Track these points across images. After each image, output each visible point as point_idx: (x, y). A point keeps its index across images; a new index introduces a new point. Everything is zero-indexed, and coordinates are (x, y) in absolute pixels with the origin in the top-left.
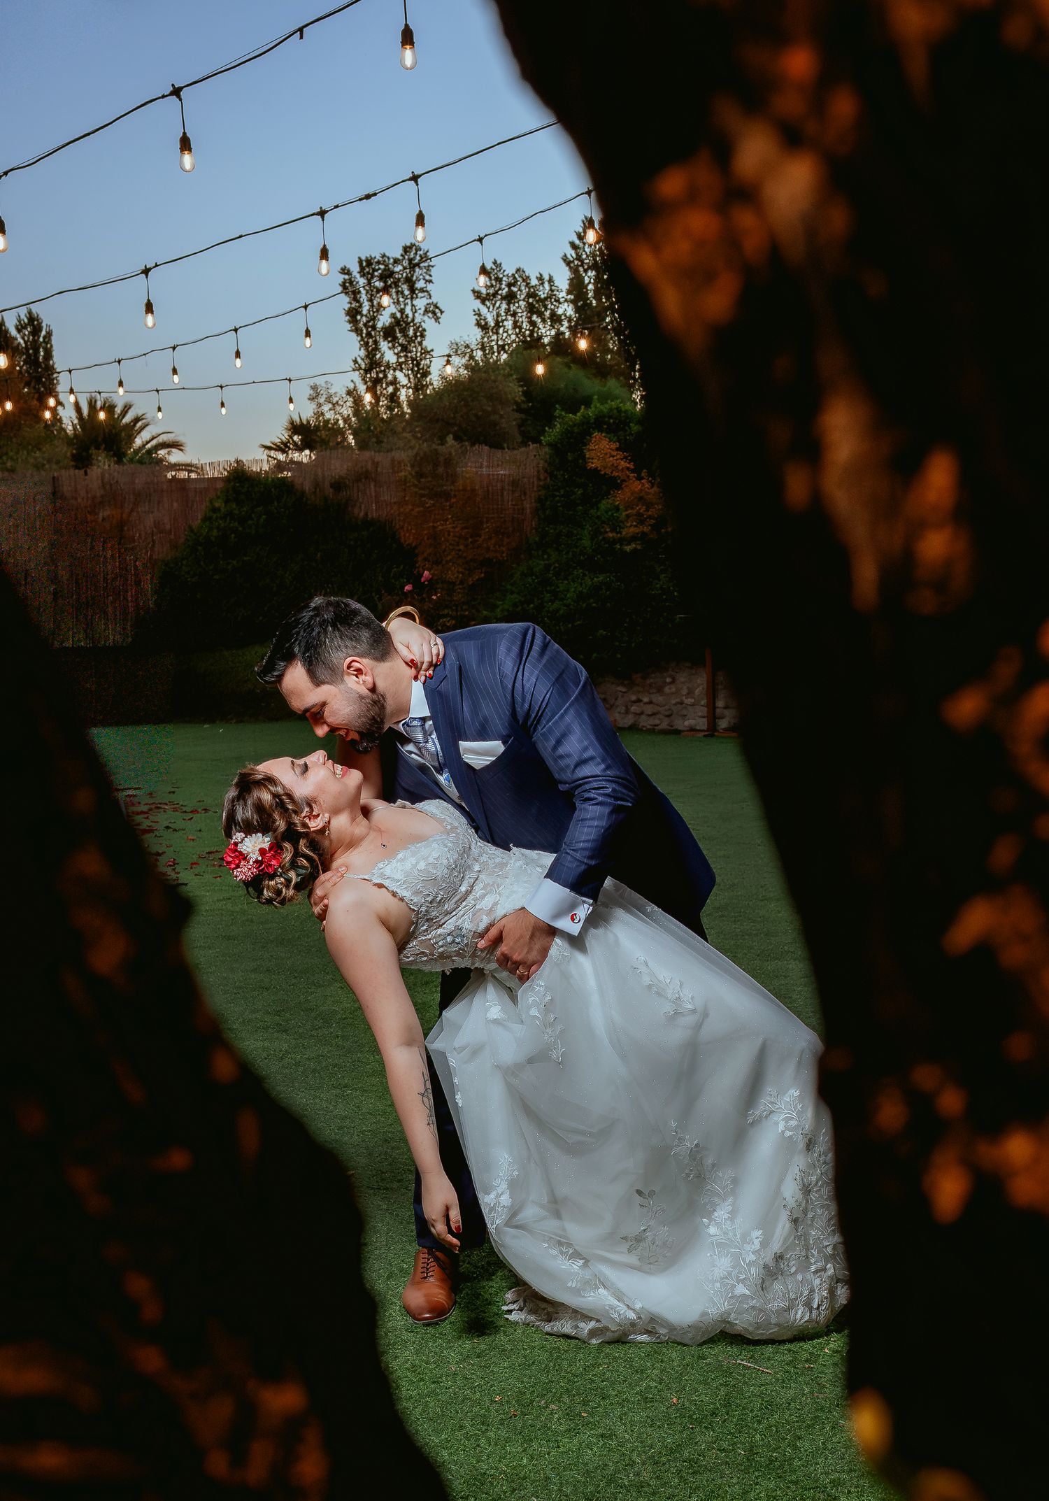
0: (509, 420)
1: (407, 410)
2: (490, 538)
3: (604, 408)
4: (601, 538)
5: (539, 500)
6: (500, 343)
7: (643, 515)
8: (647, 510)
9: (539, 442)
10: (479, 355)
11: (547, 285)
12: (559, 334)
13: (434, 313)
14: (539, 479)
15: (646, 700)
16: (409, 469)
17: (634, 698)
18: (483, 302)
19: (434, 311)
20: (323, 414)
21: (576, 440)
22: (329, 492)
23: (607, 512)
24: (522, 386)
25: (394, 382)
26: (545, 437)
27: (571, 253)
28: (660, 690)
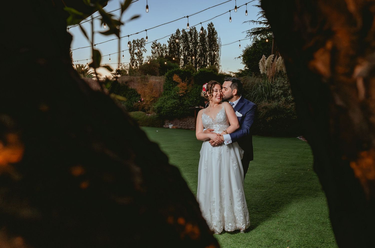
0: (157, 70)
1: (138, 67)
2: (155, 93)
3: (176, 69)
4: (175, 93)
5: (164, 86)
6: (156, 56)
8: (184, 88)
9: (164, 75)
10: (152, 58)
11: (165, 46)
12: (167, 55)
14: (164, 82)
15: (183, 123)
16: (140, 80)
17: (181, 123)
18: (153, 49)
19: (145, 50)
20: (123, 68)
21: (171, 75)
22: (125, 84)
23: (177, 88)
25: (136, 63)
27: (169, 40)
28: (186, 121)
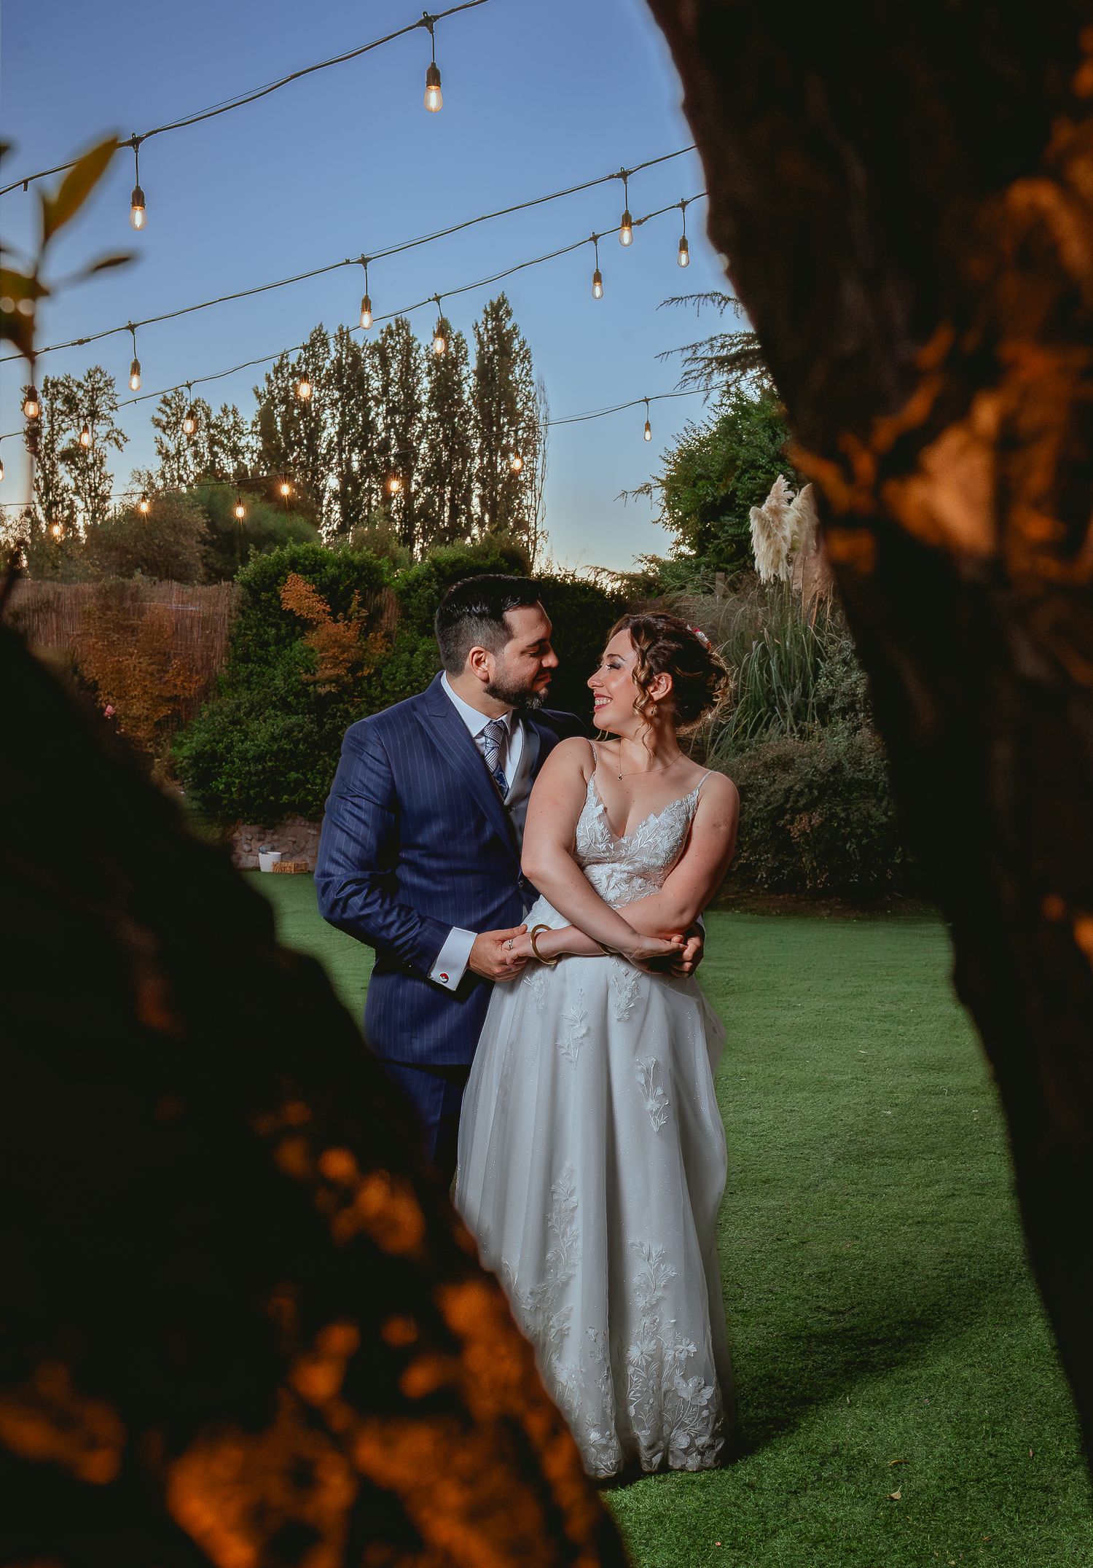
0: (192, 551)
1: (82, 534)
2: (179, 674)
3: (301, 549)
4: (293, 679)
5: (231, 638)
6: (181, 472)
7: (338, 658)
8: (342, 653)
9: (233, 580)
10: (160, 484)
11: (231, 417)
12: (241, 466)
13: (116, 441)
14: (230, 616)
16: (94, 601)
18: (163, 431)
19: (118, 439)
21: (270, 581)
23: (301, 653)
24: (206, 518)
25: (71, 506)
26: (238, 575)
27: (262, 385)
